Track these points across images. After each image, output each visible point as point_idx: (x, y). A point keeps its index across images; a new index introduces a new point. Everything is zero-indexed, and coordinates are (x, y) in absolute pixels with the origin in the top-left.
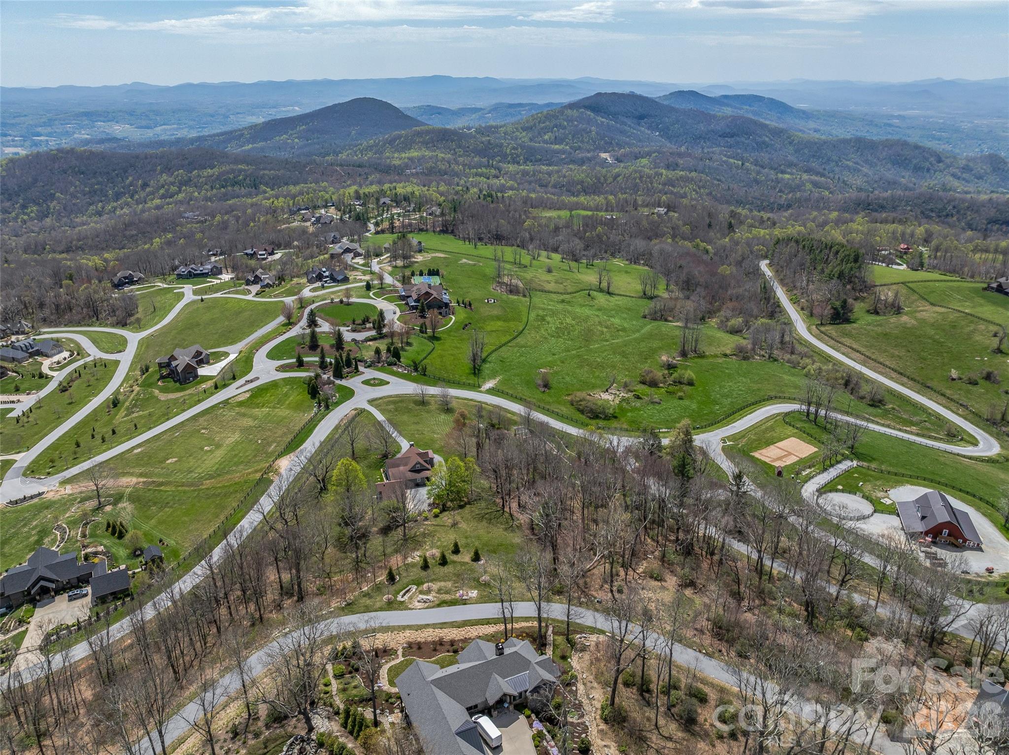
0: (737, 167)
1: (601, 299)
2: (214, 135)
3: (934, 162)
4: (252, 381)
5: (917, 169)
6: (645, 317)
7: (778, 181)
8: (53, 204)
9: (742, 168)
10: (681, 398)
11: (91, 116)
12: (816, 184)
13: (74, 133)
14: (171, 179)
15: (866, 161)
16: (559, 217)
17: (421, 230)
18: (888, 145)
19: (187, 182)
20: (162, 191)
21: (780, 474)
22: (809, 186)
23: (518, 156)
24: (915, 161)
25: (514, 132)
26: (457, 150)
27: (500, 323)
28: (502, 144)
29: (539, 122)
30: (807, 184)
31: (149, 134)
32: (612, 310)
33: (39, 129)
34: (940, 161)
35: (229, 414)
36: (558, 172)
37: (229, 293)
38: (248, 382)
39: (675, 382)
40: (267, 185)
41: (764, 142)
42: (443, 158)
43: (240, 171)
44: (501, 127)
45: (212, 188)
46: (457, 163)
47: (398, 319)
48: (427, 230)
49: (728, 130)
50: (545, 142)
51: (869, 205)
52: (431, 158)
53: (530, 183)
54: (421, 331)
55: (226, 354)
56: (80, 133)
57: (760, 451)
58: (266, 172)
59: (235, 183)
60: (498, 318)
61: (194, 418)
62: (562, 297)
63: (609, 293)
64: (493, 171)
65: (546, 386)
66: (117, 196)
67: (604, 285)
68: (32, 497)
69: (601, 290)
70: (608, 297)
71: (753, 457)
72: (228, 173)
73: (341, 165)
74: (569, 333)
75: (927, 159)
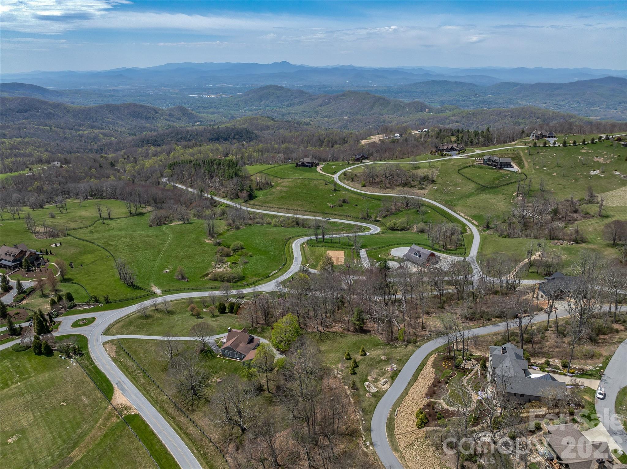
0: (48, 131)
3: (154, 113)
5: (147, 118)
7: (81, 136)
9: (51, 131)
12: (105, 135)
15: (118, 117)
18: (127, 106)
22: (101, 136)
24: (145, 114)
30: (100, 135)
34: (156, 113)
41: (50, 113)
49: (21, 108)
51: (148, 141)
74: (138, 247)
75: (150, 112)
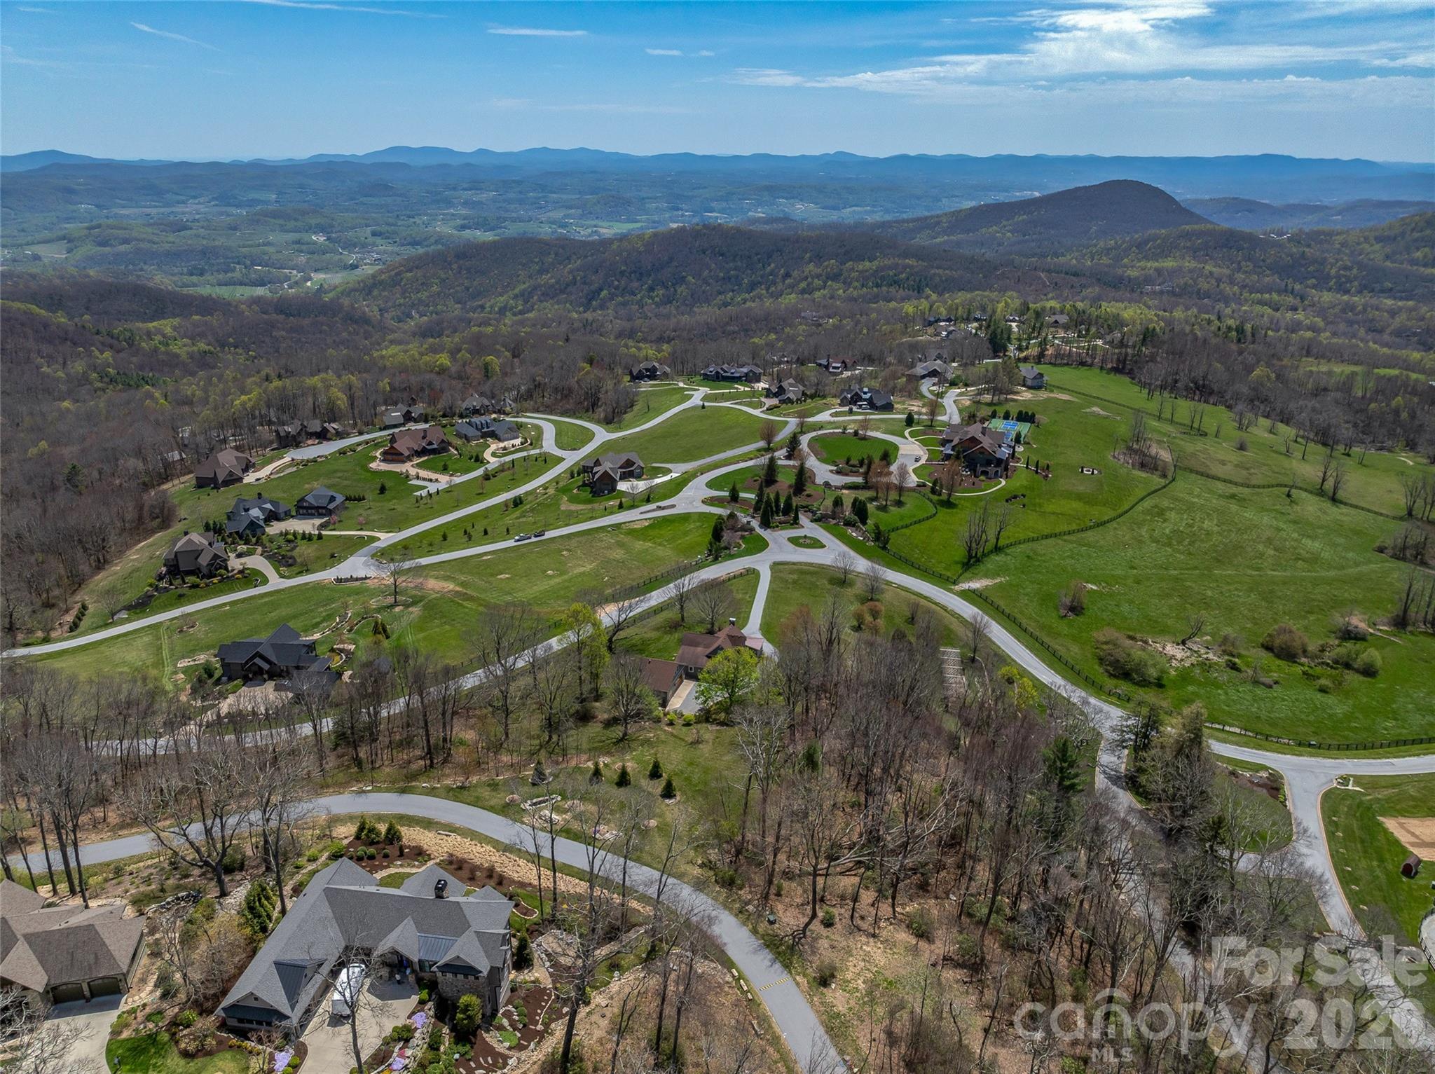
1: (1311, 506)
2: (904, 221)
4: (664, 508)
6: (1381, 550)
8: (681, 289)
10: (1323, 690)
11: (773, 190)
13: (750, 210)
14: (819, 271)
16: (1330, 373)
17: (1083, 364)
19: (835, 277)
20: (803, 285)
21: (1408, 871)
23: (1349, 281)
25: (1358, 244)
26: (1243, 263)
27: (1076, 505)
28: (1325, 259)
29: (1413, 230)
31: (834, 216)
32: (1321, 527)
33: (714, 204)
35: (609, 539)
36: (1411, 310)
37: (740, 404)
38: (659, 508)
39: (1336, 662)
40: (934, 289)
42: (1211, 273)
43: (905, 267)
44: (1339, 234)
45: (863, 286)
46: (1232, 282)
47: (914, 471)
48: (1091, 365)
50: (1414, 262)
52: (1191, 271)
53: (1351, 323)
54: (933, 491)
55: (669, 471)
56: (756, 211)
57: (1403, 820)
58: (940, 271)
59: (896, 283)
60: (1079, 497)
61: (569, 536)
62: (1234, 490)
63: (1334, 500)
64: (1290, 300)
65: (1076, 609)
66: (753, 286)
67: (1329, 485)
68: (357, 579)
69: (1320, 492)
70: (1327, 505)
71: (1380, 824)
72: (890, 268)
73: (1049, 271)
74: (1192, 543)
